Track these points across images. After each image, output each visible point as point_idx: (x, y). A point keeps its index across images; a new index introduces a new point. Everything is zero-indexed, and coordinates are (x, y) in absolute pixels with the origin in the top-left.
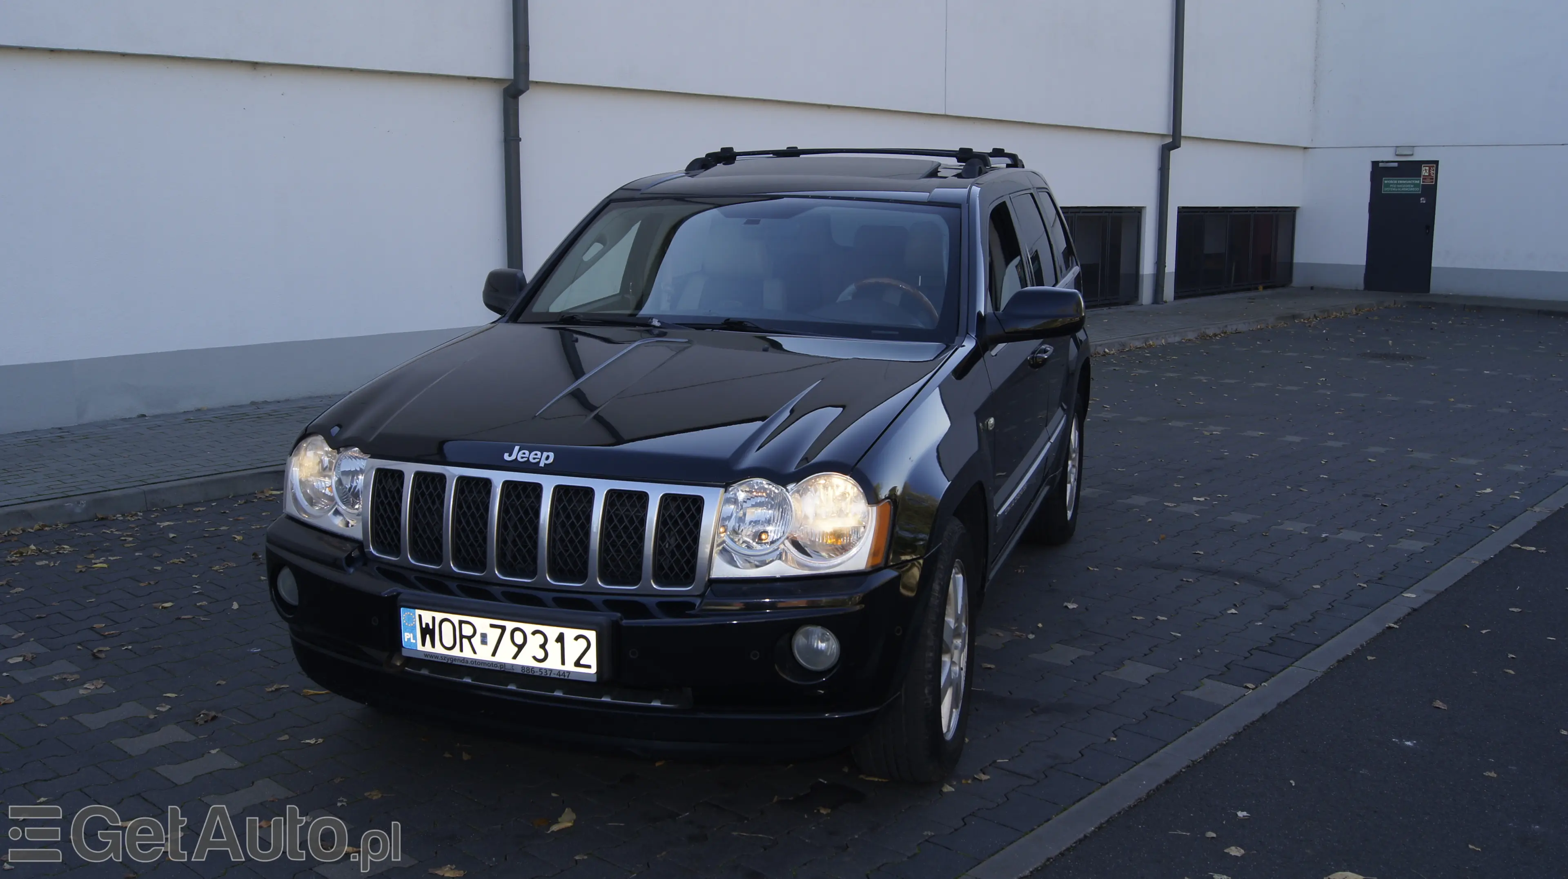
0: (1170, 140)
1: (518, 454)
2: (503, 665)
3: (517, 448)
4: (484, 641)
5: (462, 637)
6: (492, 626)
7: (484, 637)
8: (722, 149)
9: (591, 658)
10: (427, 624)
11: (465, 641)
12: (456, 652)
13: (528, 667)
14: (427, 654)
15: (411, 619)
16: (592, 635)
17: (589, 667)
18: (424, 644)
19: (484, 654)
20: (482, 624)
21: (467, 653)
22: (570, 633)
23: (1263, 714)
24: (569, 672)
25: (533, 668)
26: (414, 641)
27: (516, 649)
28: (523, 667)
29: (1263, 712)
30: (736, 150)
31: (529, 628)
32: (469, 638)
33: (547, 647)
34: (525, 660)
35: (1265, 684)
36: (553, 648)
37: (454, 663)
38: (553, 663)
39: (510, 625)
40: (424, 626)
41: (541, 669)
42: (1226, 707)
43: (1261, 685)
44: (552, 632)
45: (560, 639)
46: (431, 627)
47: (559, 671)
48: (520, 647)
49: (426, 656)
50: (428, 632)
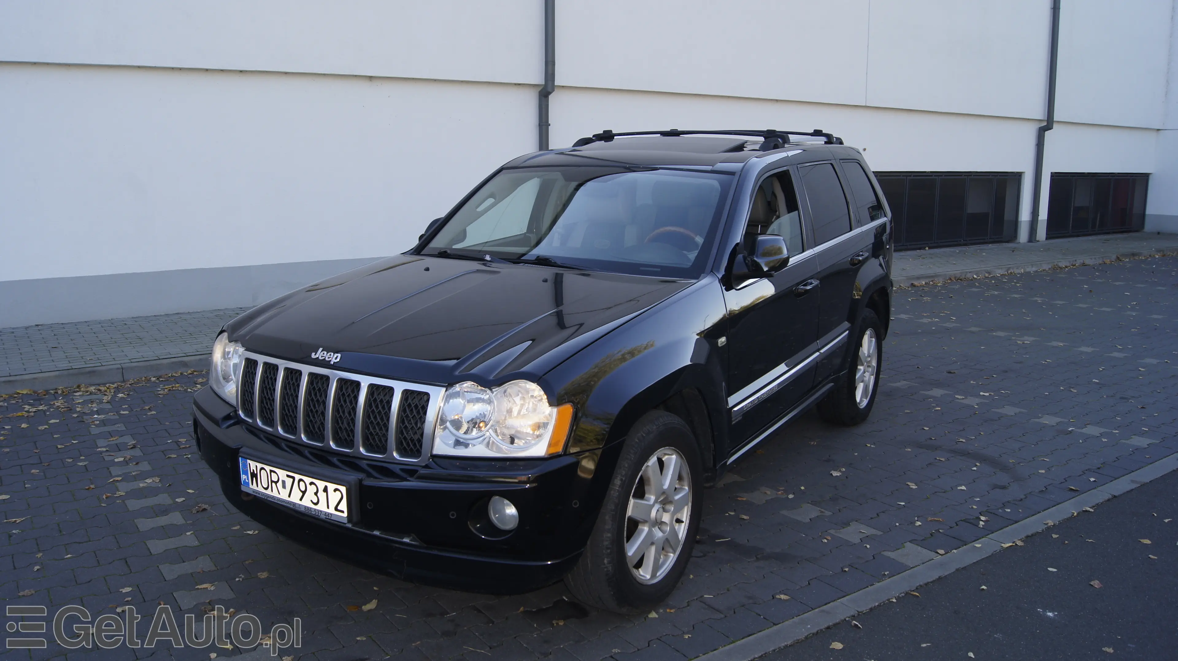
0: (1045, 124)
1: (320, 354)
2: (294, 504)
3: (321, 349)
4: (284, 487)
5: (272, 481)
6: (288, 476)
7: (284, 482)
8: (604, 131)
9: (343, 506)
10: (254, 471)
11: (274, 484)
12: (268, 492)
13: (308, 507)
15: (245, 466)
16: (343, 489)
17: (343, 512)
18: (252, 484)
19: (283, 495)
20: (282, 474)
21: (275, 494)
22: (331, 487)
23: (939, 577)
24: (331, 514)
25: (311, 508)
26: (247, 481)
27: (301, 494)
28: (305, 507)
29: (940, 575)
30: (614, 132)
31: (308, 480)
32: (276, 483)
33: (318, 494)
34: (306, 502)
35: (955, 551)
36: (322, 495)
37: (268, 499)
38: (322, 507)
39: (297, 477)
40: (252, 471)
41: (315, 510)
42: (912, 568)
43: (951, 551)
44: (321, 484)
45: (326, 490)
46: (256, 472)
47: (326, 513)
48: (304, 493)
49: (254, 492)
50: (254, 475)
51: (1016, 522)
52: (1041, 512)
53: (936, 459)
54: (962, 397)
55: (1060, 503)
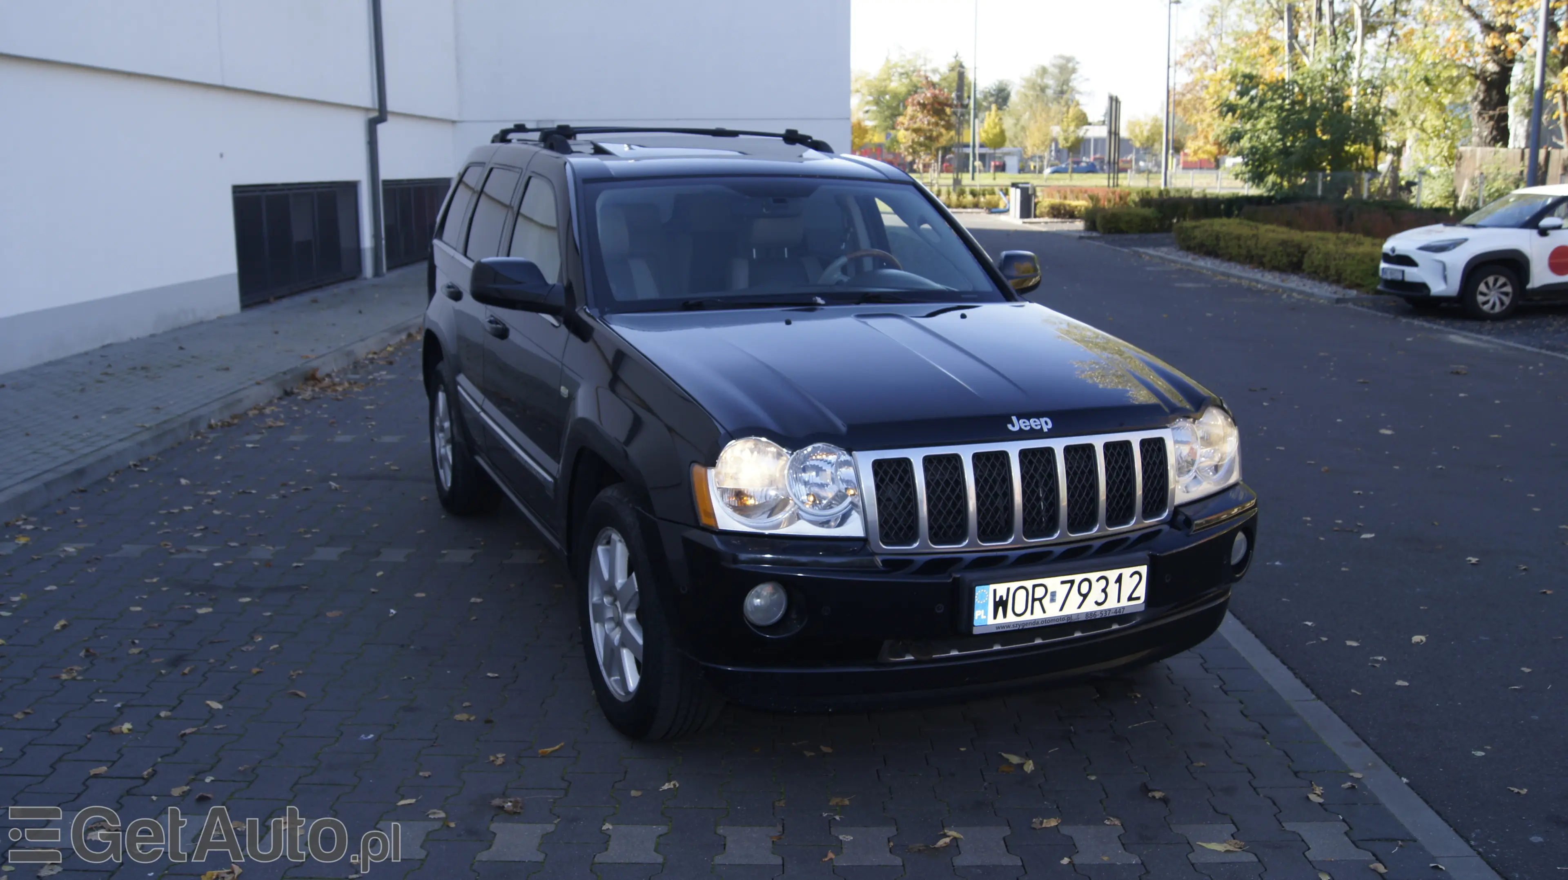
0: (375, 114)
1: (1017, 425)
2: (1069, 617)
3: (1014, 418)
4: (1053, 600)
5: (1034, 600)
6: (1060, 583)
7: (1053, 594)
9: (1142, 591)
10: (1001, 597)
11: (1037, 603)
12: (1027, 617)
13: (1091, 613)
14: (998, 626)
15: (984, 596)
16: (1144, 569)
17: (1140, 598)
18: (995, 617)
19: (1053, 611)
20: (1054, 583)
21: (1038, 615)
22: (1127, 572)
24: (1124, 608)
25: (1095, 612)
26: (985, 617)
27: (1082, 598)
28: (1087, 614)
31: (1093, 576)
32: (1040, 600)
33: (1108, 590)
34: (1089, 607)
36: (1113, 589)
37: (1025, 627)
38: (1112, 604)
39: (1077, 578)
40: (997, 599)
41: (1101, 611)
44: (1112, 575)
45: (1119, 580)
46: (1004, 598)
47: (1116, 609)
48: (1085, 596)
49: (996, 627)
50: (1001, 604)
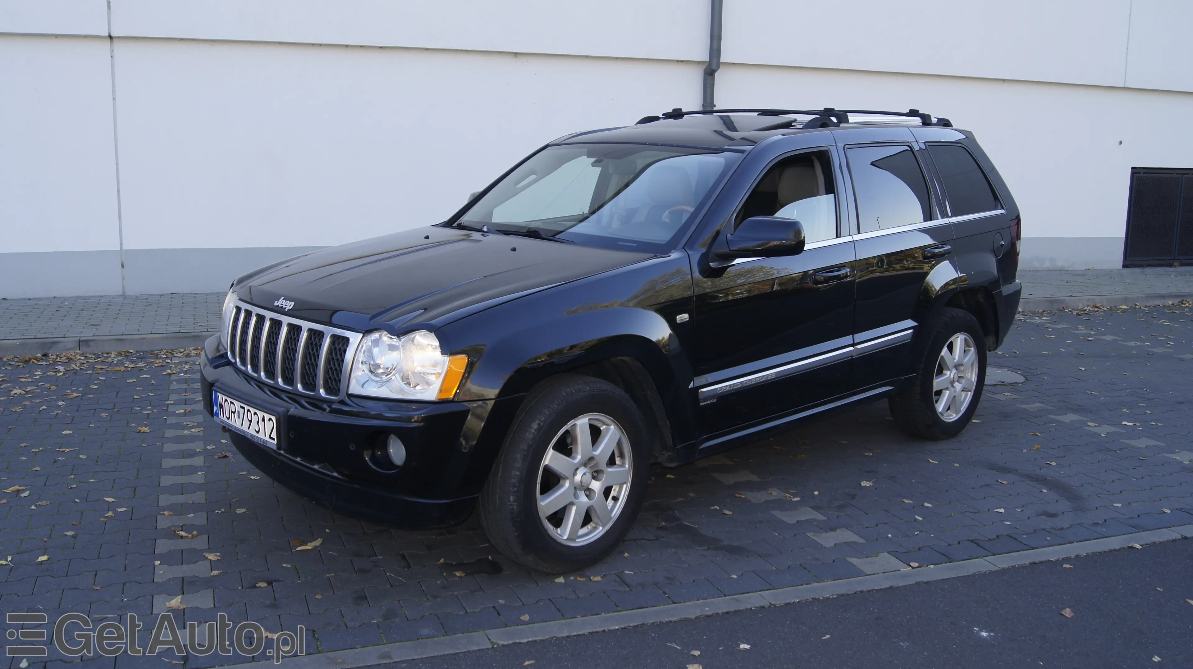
1: (280, 302)
2: (244, 432)
3: (283, 298)
4: (239, 416)
5: (231, 412)
6: (242, 407)
7: (239, 412)
8: (673, 110)
9: (274, 435)
11: (232, 414)
12: (229, 421)
13: (253, 435)
15: (216, 397)
16: (274, 418)
17: (273, 439)
18: (220, 414)
19: (238, 424)
20: (238, 405)
21: (233, 423)
22: (267, 416)
23: (890, 586)
24: (267, 442)
25: (255, 436)
26: (218, 412)
27: (249, 423)
28: (251, 435)
29: (892, 585)
30: (684, 111)
31: (253, 410)
32: (234, 413)
33: (259, 424)
34: (252, 431)
35: (932, 566)
36: (261, 424)
37: (229, 427)
38: (261, 435)
39: (247, 408)
40: (220, 403)
41: (257, 437)
42: (868, 575)
43: (927, 566)
44: (260, 414)
45: (263, 420)
46: (222, 404)
47: (264, 440)
48: (251, 421)
49: (221, 421)
50: (221, 406)
51: (1033, 548)
52: (1074, 543)
53: (997, 481)
54: (1094, 425)
55: (1106, 537)
